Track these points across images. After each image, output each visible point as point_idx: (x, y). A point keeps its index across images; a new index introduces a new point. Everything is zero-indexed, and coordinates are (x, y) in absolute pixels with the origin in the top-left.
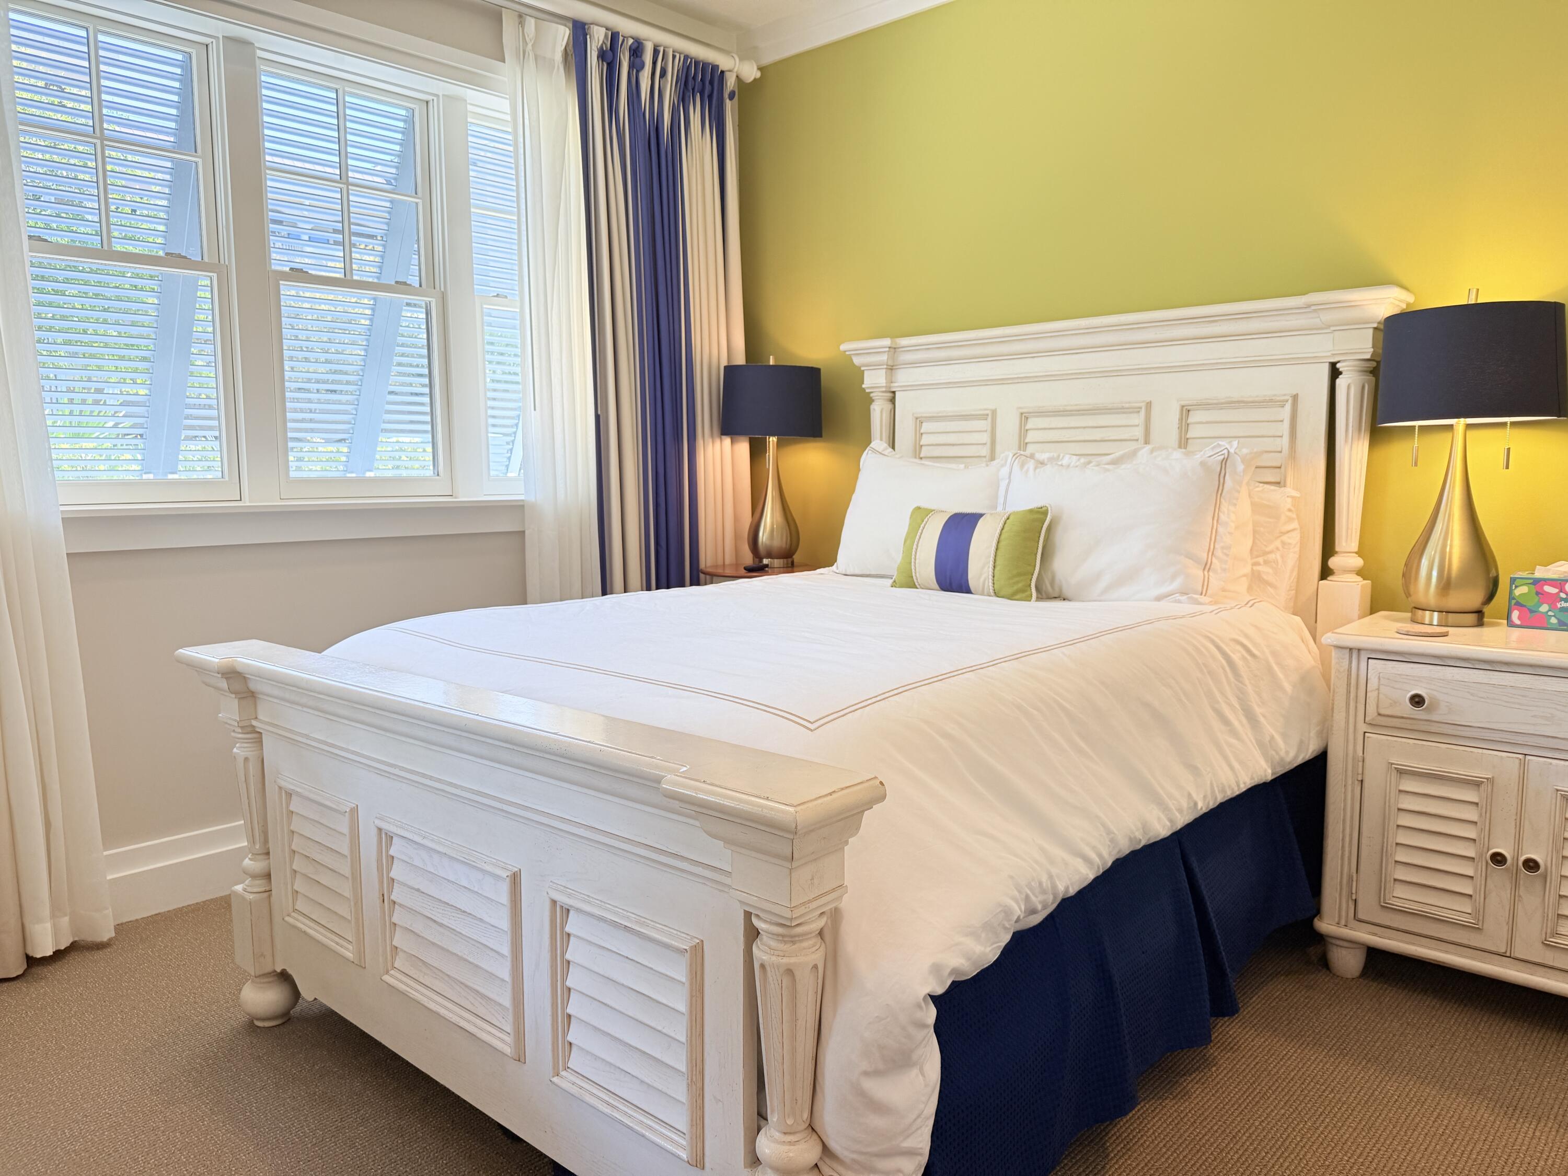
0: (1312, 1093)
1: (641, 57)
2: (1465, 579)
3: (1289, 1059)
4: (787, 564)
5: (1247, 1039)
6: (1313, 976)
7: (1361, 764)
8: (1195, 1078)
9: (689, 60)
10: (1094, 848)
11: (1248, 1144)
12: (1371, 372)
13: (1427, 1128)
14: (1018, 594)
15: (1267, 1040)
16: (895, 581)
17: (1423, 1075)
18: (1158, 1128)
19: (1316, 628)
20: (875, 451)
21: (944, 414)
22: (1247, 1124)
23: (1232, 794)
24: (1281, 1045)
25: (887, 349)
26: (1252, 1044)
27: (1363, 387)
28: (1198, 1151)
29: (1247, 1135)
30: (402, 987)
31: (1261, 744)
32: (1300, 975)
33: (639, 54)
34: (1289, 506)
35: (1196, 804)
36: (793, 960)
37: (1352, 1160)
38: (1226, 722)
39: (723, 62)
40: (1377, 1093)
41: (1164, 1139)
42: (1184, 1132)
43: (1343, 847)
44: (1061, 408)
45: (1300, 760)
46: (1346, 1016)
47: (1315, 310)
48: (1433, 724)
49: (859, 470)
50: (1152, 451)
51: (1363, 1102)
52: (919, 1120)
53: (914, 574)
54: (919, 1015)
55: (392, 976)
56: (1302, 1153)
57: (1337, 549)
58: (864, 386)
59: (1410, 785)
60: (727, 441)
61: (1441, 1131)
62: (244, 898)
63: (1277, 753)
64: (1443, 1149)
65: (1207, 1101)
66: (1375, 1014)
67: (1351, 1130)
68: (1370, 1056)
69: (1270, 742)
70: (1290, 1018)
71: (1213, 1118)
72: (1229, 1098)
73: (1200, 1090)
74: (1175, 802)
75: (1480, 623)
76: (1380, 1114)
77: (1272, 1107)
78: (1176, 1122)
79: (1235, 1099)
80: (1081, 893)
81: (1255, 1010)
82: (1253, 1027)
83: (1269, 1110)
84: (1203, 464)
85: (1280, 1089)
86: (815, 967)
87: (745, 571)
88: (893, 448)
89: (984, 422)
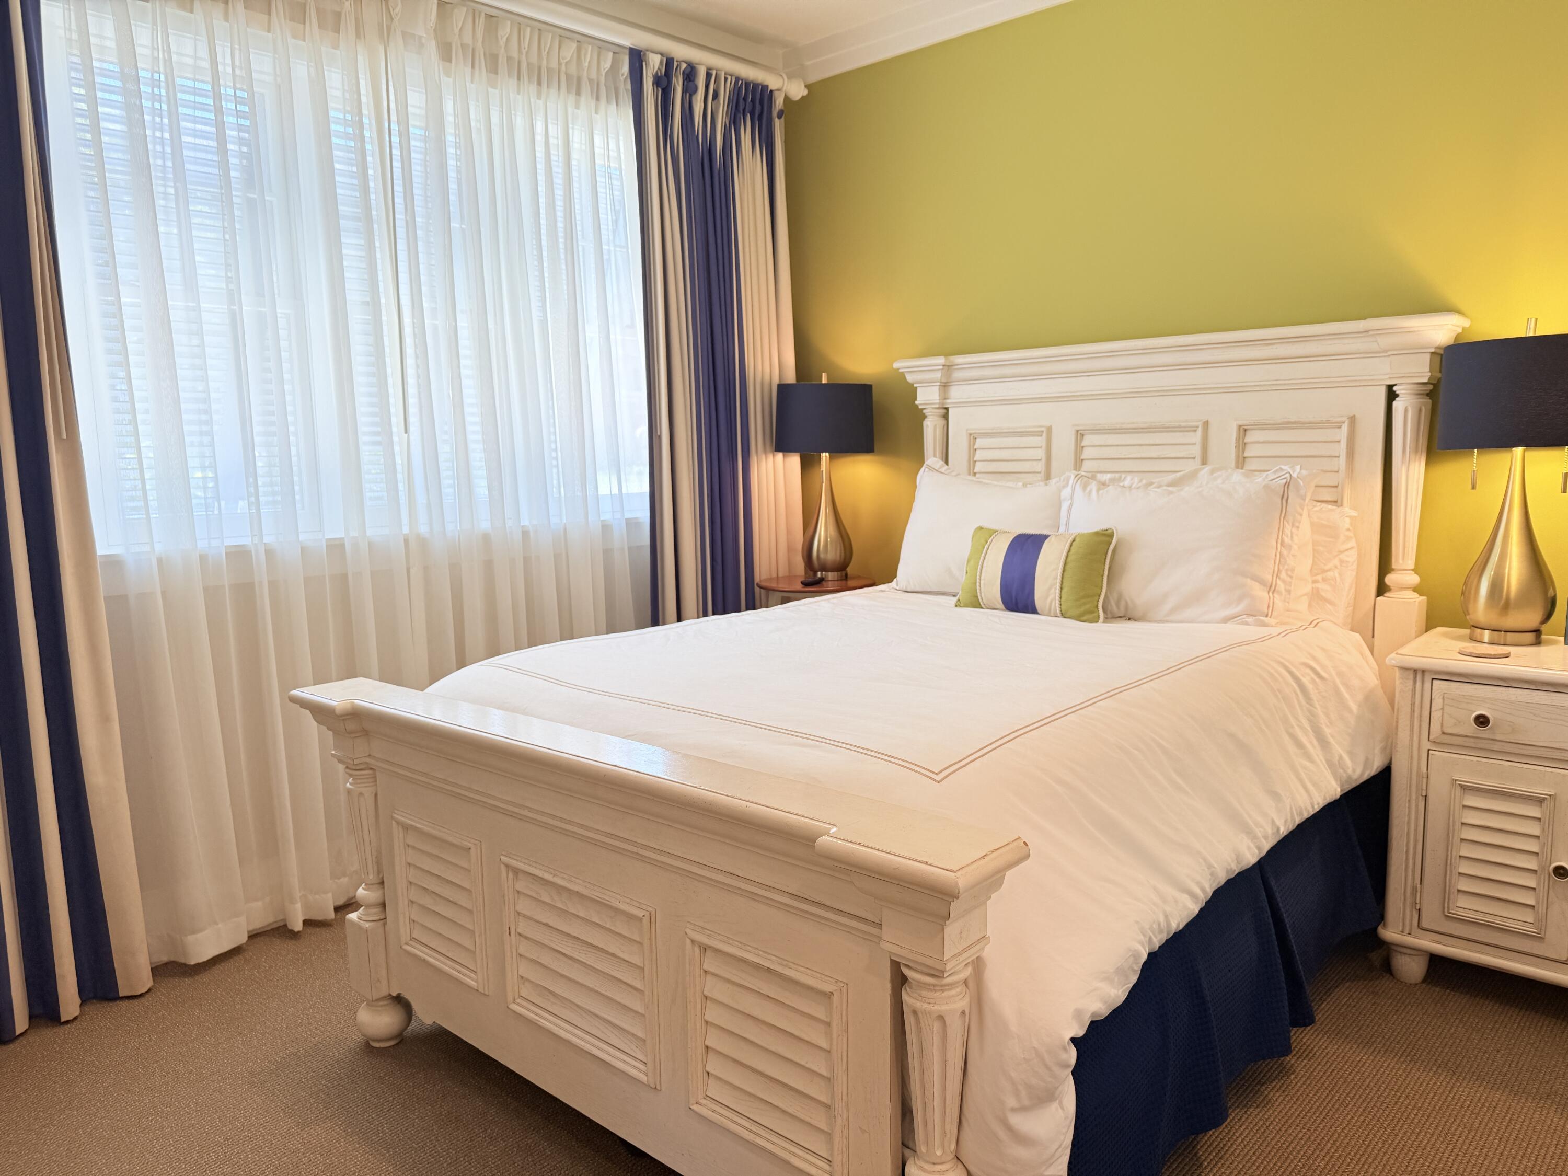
0: (1388, 1100)
1: (694, 81)
2: (1524, 599)
3: (1363, 1066)
4: (842, 576)
5: (1320, 1047)
6: (1377, 982)
7: (1425, 780)
8: (1275, 1086)
9: (740, 82)
10: (1198, 883)
11: (1333, 1151)
12: (1428, 395)
13: (1501, 1132)
14: (1086, 615)
15: (1339, 1046)
16: (959, 600)
17: (1492, 1080)
18: (1246, 1137)
19: (1373, 644)
20: (931, 468)
21: (999, 431)
22: (1329, 1131)
23: (1309, 814)
24: (1354, 1052)
25: (941, 367)
26: (1326, 1051)
27: (1420, 410)
28: (1286, 1158)
29: (1331, 1142)
30: (532, 1016)
31: (1330, 764)
32: (1365, 980)
33: (692, 79)
34: (1347, 526)
35: (1278, 829)
36: (943, 1008)
37: (1433, 1166)
38: (1299, 744)
39: (773, 82)
40: (1450, 1099)
41: (1253, 1147)
42: (1272, 1140)
43: (1407, 859)
44: (1118, 426)
45: (1366, 777)
46: (1413, 1021)
47: (1372, 335)
48: (1497, 743)
49: (916, 487)
50: (1212, 472)
51: (1437, 1108)
52: (1060, 1150)
53: (979, 594)
54: (1064, 1056)
55: (518, 1004)
56: (1385, 1158)
57: (1394, 566)
58: (917, 403)
59: (1472, 801)
60: (780, 455)
61: (1513, 1136)
62: (360, 928)
63: (1345, 771)
64: (1517, 1154)
65: (1290, 1109)
66: (1441, 1020)
67: (1429, 1136)
68: (1439, 1062)
69: (1339, 761)
70: (1360, 1025)
71: (1297, 1126)
72: (1310, 1105)
73: (1281, 1098)
74: (1260, 829)
75: (1538, 642)
76: (1455, 1120)
77: (1352, 1114)
78: (1262, 1130)
79: (1315, 1107)
80: (1188, 925)
81: (1325, 1016)
82: (1325, 1034)
83: (1349, 1117)
84: (1266, 487)
85: (1357, 1096)
86: (963, 1013)
87: (802, 585)
88: (947, 463)
89: (1039, 438)
